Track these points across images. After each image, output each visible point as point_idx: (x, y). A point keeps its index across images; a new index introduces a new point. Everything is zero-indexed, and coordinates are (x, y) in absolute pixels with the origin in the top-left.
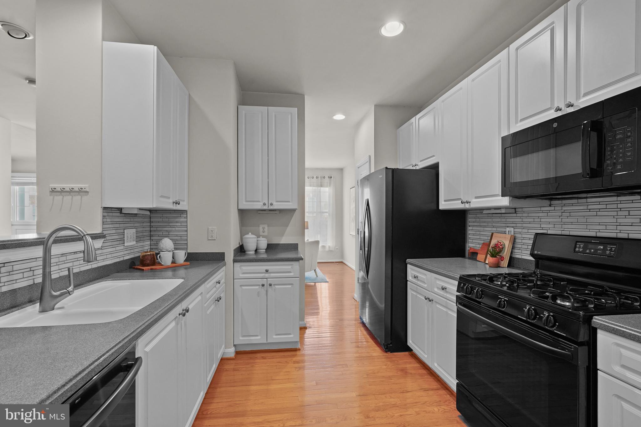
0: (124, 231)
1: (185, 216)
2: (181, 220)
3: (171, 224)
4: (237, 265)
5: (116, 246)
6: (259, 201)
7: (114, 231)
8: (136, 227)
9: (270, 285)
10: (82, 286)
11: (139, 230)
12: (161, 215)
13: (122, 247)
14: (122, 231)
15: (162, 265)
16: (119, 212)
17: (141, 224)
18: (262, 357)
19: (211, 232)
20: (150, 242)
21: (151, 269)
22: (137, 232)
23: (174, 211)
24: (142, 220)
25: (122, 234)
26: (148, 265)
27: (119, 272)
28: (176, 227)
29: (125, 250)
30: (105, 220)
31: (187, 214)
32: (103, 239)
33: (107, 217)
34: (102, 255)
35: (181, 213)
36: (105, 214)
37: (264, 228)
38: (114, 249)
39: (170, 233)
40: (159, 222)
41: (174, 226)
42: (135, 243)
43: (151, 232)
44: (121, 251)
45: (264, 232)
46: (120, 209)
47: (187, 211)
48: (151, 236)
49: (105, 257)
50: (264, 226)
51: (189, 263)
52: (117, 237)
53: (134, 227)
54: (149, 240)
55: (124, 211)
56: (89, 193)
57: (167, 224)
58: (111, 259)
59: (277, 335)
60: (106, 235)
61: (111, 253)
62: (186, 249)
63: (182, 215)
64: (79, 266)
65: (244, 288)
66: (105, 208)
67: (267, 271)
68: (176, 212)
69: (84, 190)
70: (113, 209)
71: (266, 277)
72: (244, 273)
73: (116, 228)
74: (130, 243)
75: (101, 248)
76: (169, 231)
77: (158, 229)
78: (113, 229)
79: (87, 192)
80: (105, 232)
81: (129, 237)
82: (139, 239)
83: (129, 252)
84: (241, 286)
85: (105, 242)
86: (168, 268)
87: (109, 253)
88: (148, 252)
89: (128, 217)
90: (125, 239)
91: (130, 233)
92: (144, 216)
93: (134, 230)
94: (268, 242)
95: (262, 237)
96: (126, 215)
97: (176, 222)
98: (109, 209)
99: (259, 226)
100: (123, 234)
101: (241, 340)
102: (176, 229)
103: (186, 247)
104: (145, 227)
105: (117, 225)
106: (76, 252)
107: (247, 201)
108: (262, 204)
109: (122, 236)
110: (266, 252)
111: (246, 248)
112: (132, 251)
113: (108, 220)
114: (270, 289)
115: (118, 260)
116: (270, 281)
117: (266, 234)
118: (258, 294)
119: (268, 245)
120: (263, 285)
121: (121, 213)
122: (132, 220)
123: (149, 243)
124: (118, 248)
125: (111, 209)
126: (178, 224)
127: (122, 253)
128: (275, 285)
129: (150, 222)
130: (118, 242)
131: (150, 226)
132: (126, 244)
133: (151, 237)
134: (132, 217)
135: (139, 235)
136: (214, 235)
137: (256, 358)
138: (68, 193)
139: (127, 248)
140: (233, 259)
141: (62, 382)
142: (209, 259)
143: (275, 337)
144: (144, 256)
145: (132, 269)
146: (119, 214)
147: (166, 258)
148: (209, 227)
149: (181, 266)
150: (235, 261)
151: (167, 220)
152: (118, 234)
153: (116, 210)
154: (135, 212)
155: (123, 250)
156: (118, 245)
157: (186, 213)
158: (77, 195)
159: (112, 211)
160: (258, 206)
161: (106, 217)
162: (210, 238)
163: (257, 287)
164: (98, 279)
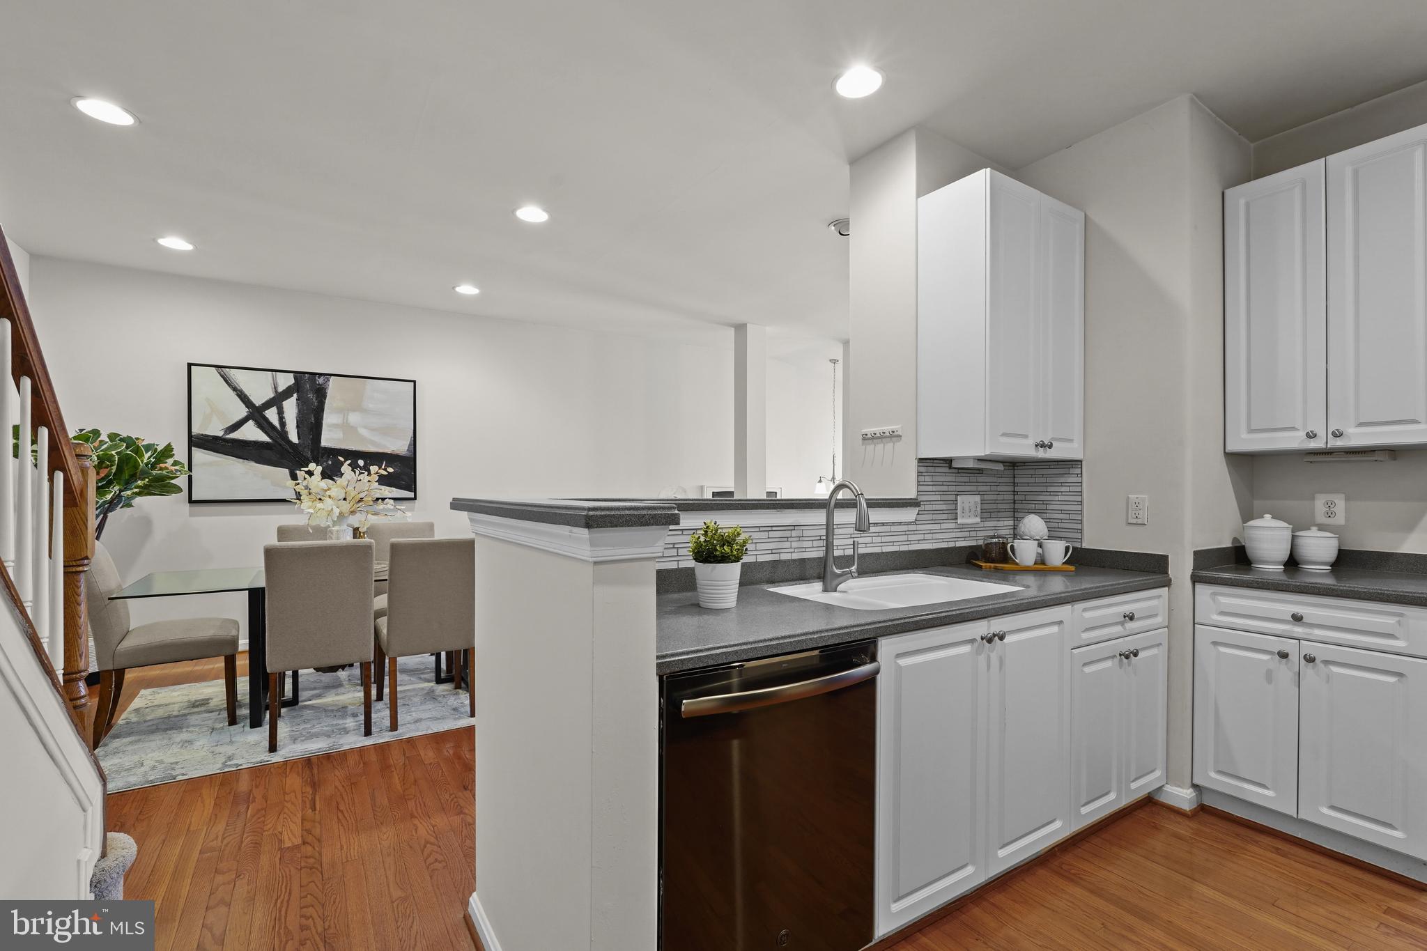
0: (956, 498)
1: (1078, 471)
2: (1070, 480)
3: (1050, 489)
4: (1204, 591)
5: (941, 522)
6: (1294, 429)
7: (938, 498)
8: (980, 493)
9: (1310, 660)
10: (882, 573)
11: (986, 497)
12: (1032, 472)
13: (953, 526)
14: (953, 498)
15: (1017, 564)
16: (947, 465)
17: (994, 488)
18: (1278, 849)
19: (1134, 507)
20: (1013, 522)
21: (996, 568)
22: (983, 502)
23: (1056, 463)
24: (995, 480)
25: (952, 502)
26: (993, 561)
27: (945, 565)
28: (1060, 494)
29: (959, 530)
30: (921, 478)
31: (1081, 468)
32: (918, 509)
33: (925, 474)
34: (916, 532)
35: (1070, 466)
36: (923, 469)
37: (1330, 505)
38: (937, 526)
39: (1050, 507)
40: (1028, 484)
41: (1056, 494)
42: (978, 520)
43: (1014, 503)
44: (951, 530)
45: (1330, 515)
46: (948, 462)
47: (1081, 461)
48: (1016, 510)
49: (921, 537)
50: (1330, 497)
51: (1072, 568)
52: (943, 507)
53: (978, 493)
54: (1012, 519)
55: (955, 465)
56: (903, 438)
57: (1044, 489)
58: (933, 541)
59: (1333, 808)
60: (922, 503)
61: (932, 532)
62: (1080, 541)
63: (1071, 471)
64: (881, 544)
65: (1222, 649)
66: (920, 459)
67: (1297, 619)
68: (1059, 463)
69: (896, 433)
70: (935, 461)
71: (1295, 635)
72: (1223, 613)
73: (942, 493)
74: (969, 518)
75: (915, 522)
76: (1046, 502)
77: (1028, 498)
78: (937, 493)
79: (900, 436)
80: (921, 498)
81: (967, 509)
82: (987, 513)
83: (967, 534)
84: (1215, 643)
85: (920, 513)
86: (1027, 570)
87: (929, 532)
88: (995, 538)
89: (965, 475)
90: (959, 511)
91: (969, 503)
92: (996, 474)
93: (978, 498)
94: (1339, 546)
95: (1319, 530)
96: (960, 471)
97: (1060, 484)
98: (928, 461)
99: (1313, 499)
100: (955, 502)
101: (1212, 779)
102: (1061, 498)
103: (1079, 535)
104: (1000, 493)
105: (945, 488)
106: (877, 523)
107: (1251, 431)
108: (1302, 434)
109: (953, 507)
110: (1333, 571)
111: (1251, 553)
112: (973, 534)
113: (927, 479)
114: (1308, 671)
115: (944, 545)
116: (1309, 648)
117: (1340, 519)
118: (1269, 676)
119: (1341, 552)
120: (1284, 655)
121: (950, 467)
122: (973, 479)
123: (1011, 523)
124: (944, 526)
125: (932, 461)
126: (1063, 489)
127: (953, 535)
128: (1326, 662)
129: (1014, 484)
130: (945, 516)
131: (1014, 491)
132: (959, 521)
133: (1014, 512)
134: (973, 475)
135: (986, 506)
136: (1141, 514)
137: (1257, 842)
138: (870, 441)
139: (962, 528)
140: (1190, 573)
141: (771, 636)
142: (1128, 567)
143: (1325, 811)
144: (987, 545)
145: (968, 565)
146: (947, 470)
147: (1026, 552)
148: (1130, 496)
149: (1055, 571)
150: (1195, 579)
151: (1043, 480)
152: (946, 502)
153: (942, 462)
154: (971, 465)
155: (955, 530)
156: (944, 521)
157: (1080, 466)
158: (889, 442)
159: (934, 465)
160: (1293, 441)
161: (923, 474)
162: (1131, 521)
163: (1266, 657)
164: (908, 569)
